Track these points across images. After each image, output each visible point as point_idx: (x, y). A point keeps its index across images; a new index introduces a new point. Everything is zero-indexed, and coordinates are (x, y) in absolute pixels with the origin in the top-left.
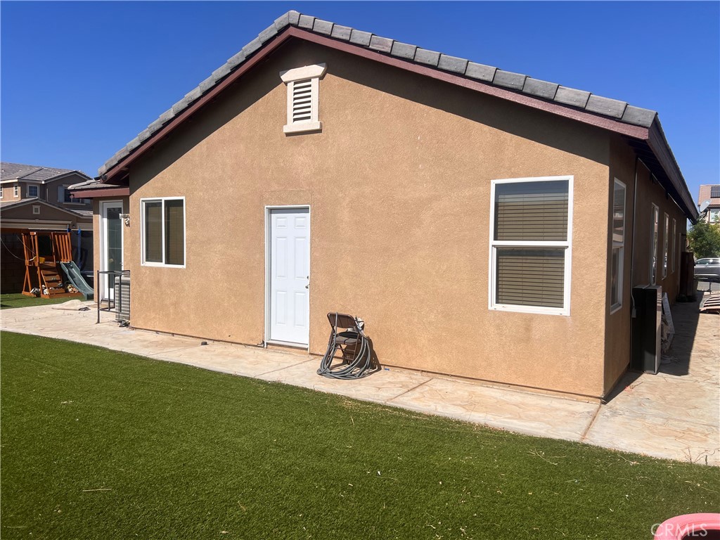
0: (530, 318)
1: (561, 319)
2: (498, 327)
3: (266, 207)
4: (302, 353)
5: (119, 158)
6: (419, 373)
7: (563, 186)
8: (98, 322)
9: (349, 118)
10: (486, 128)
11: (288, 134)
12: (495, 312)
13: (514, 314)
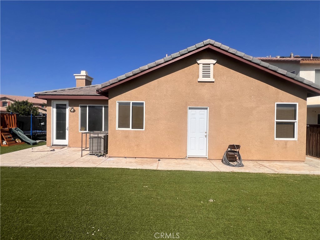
0: (286, 142)
1: (295, 141)
2: (277, 145)
3: (188, 107)
4: (204, 159)
5: (111, 83)
6: (251, 161)
7: (295, 105)
8: (82, 156)
9: (225, 79)
10: (273, 88)
11: (199, 82)
12: (276, 140)
13: (282, 141)
